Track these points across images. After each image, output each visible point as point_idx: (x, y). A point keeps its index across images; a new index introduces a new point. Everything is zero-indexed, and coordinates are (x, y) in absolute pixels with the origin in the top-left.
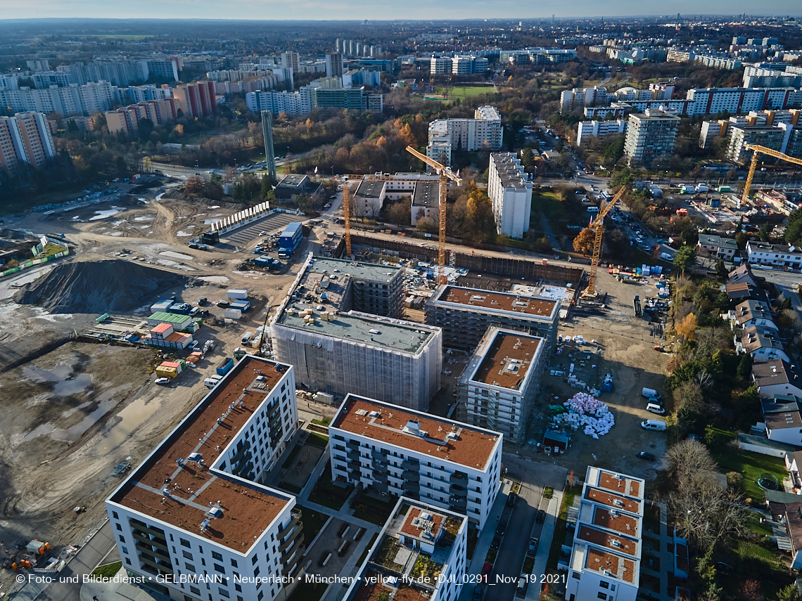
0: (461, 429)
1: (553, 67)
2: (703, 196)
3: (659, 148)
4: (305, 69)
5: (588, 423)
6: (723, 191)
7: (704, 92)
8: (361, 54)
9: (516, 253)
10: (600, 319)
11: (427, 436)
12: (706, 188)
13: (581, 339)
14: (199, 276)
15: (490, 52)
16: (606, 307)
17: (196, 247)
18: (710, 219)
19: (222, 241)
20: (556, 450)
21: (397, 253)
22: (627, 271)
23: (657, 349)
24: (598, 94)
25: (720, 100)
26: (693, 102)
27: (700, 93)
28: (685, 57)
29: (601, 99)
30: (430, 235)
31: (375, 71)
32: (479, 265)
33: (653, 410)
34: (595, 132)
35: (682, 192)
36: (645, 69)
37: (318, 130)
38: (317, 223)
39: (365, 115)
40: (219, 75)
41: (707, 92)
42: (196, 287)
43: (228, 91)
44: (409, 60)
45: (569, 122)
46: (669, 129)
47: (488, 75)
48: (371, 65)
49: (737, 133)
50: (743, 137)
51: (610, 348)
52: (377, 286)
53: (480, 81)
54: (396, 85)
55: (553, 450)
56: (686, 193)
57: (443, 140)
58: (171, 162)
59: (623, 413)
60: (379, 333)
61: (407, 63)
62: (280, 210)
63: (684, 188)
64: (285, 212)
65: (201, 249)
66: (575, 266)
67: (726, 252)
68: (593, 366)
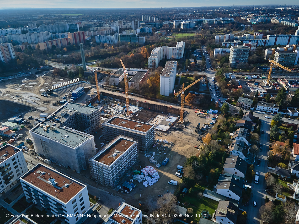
0: (73, 182)
1: (222, 25)
2: (253, 80)
3: (241, 60)
4: (126, 26)
5: (147, 179)
6: (263, 78)
7: (273, 36)
8: (151, 21)
9: (163, 102)
10: (180, 132)
11: (56, 184)
12: (256, 77)
13: (166, 141)
14: (37, 107)
15: (200, 20)
16: (185, 127)
17: (43, 96)
18: (252, 90)
19: (54, 93)
20: (126, 191)
21: (119, 100)
22: (203, 112)
23: (195, 147)
24: (231, 37)
25: (280, 39)
26: (268, 40)
27: (272, 37)
28: (278, 21)
29: (232, 39)
30: (133, 94)
31: (150, 27)
32: (147, 107)
33: (177, 176)
34: (220, 53)
35: (246, 78)
36: (258, 26)
37: (116, 50)
38: (94, 87)
39: (136, 45)
40: (94, 29)
41: (275, 36)
42: (33, 111)
43: (92, 35)
44: (167, 23)
45: (212, 48)
46: (246, 52)
47: (195, 29)
48: (150, 25)
49: (277, 54)
50: (279, 56)
51: (177, 145)
52: (85, 116)
53: (190, 31)
54: (157, 33)
55: (124, 191)
56: (247, 79)
57: (155, 55)
58: (58, 62)
59: (165, 176)
60: (68, 137)
61: (166, 24)
62: (83, 81)
63: (247, 77)
64: (85, 82)
65: (45, 96)
67: (247, 105)
68: (165, 153)
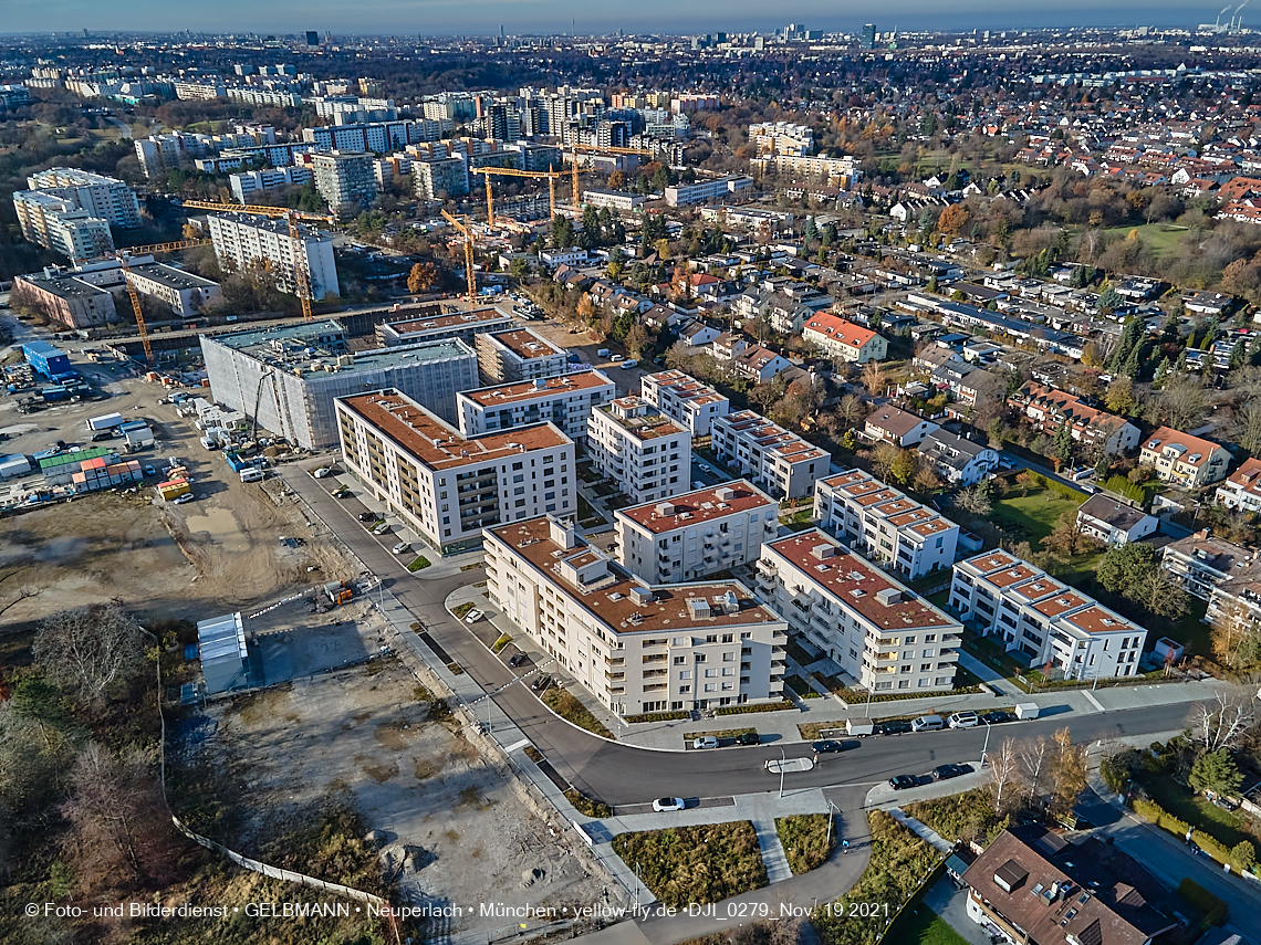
7: (323, 132)
11: (551, 388)
24: (186, 142)
26: (317, 144)
27: (320, 132)
28: (209, 92)
30: (235, 318)
34: (259, 185)
41: (327, 131)
49: (422, 169)
50: (429, 170)
66: (430, 304)
